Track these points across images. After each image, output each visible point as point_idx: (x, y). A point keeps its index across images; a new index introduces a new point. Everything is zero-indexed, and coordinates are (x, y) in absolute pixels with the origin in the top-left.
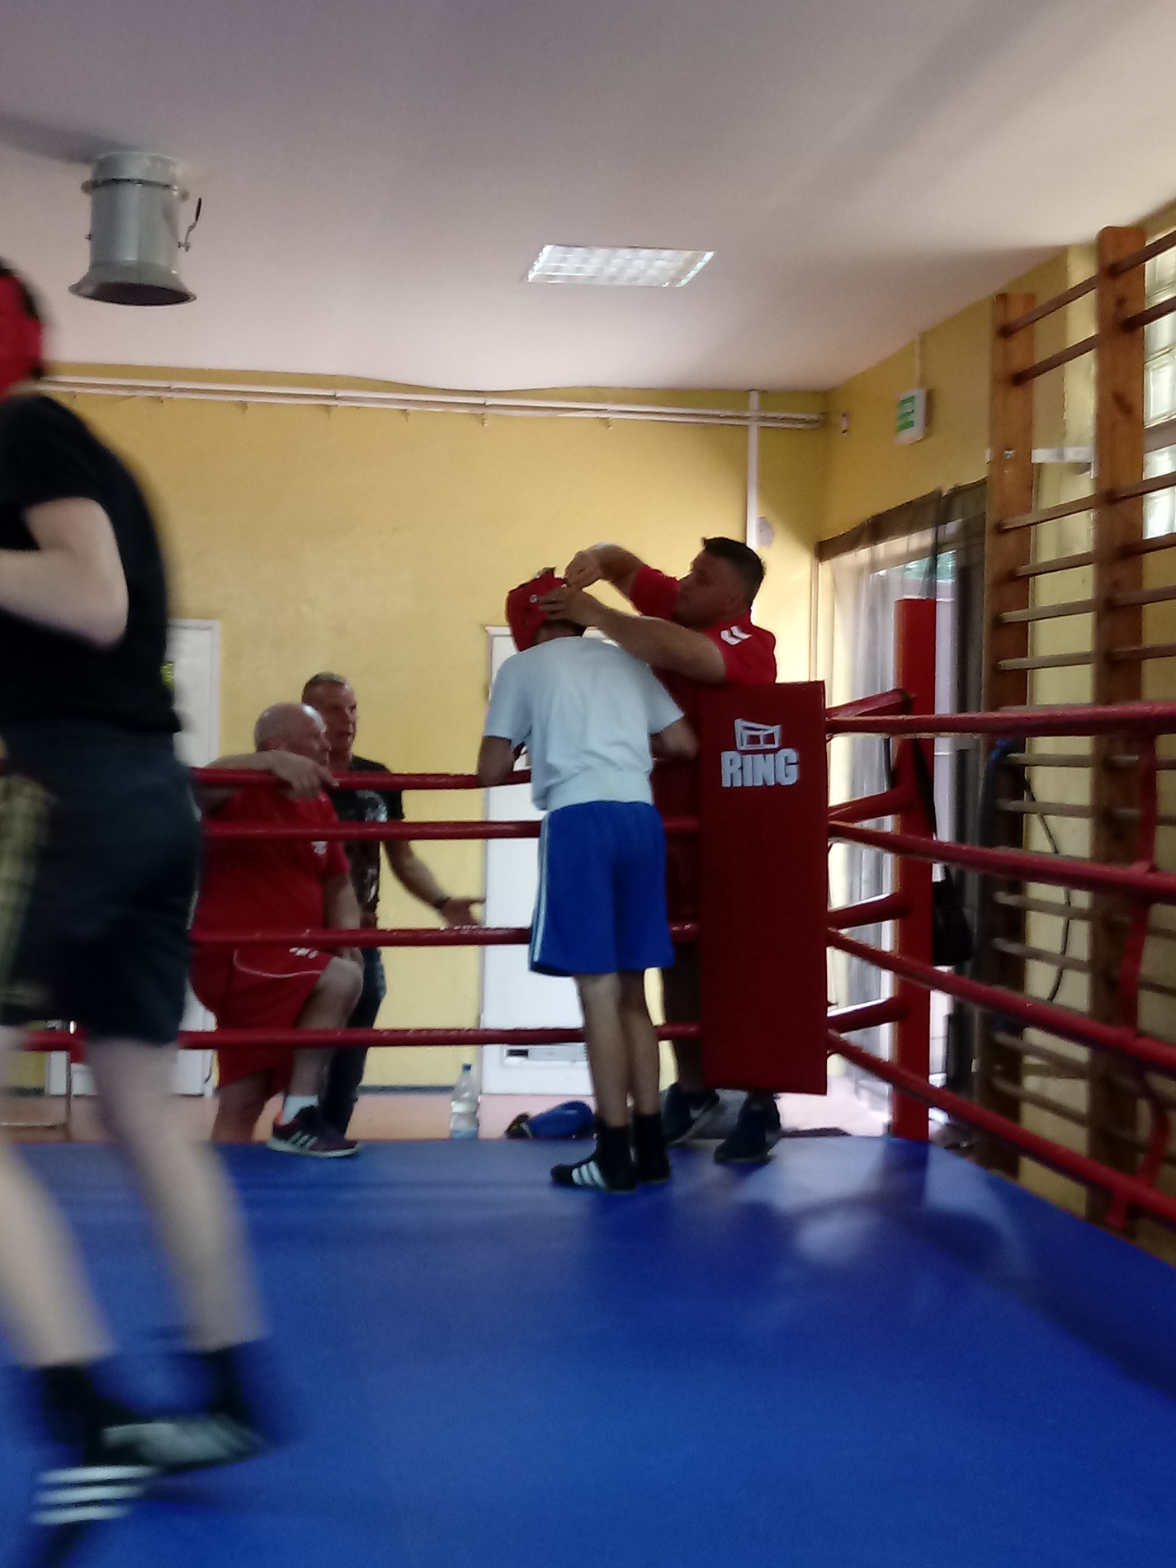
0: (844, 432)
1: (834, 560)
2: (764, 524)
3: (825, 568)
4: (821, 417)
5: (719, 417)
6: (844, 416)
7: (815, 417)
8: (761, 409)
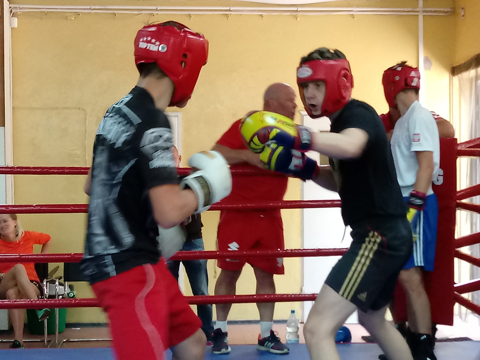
0: (463, 16)
1: (460, 75)
2: (427, 60)
3: (456, 79)
4: (453, 9)
5: (404, 11)
6: (463, 8)
7: (449, 10)
8: (424, 6)
